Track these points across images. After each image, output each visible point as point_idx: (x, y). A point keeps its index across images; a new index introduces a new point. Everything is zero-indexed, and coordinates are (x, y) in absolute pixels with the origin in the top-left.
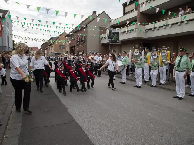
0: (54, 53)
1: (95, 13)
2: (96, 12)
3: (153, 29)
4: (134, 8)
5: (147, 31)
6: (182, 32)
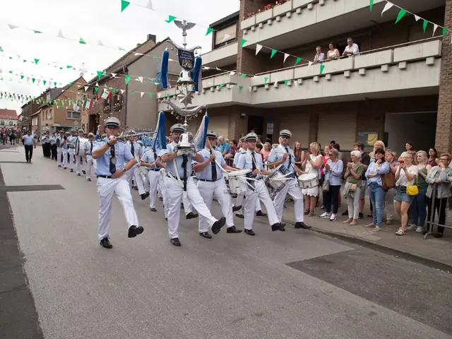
0: (53, 127)
1: (152, 38)
2: (155, 36)
3: (266, 87)
5: (255, 89)
6: (321, 96)
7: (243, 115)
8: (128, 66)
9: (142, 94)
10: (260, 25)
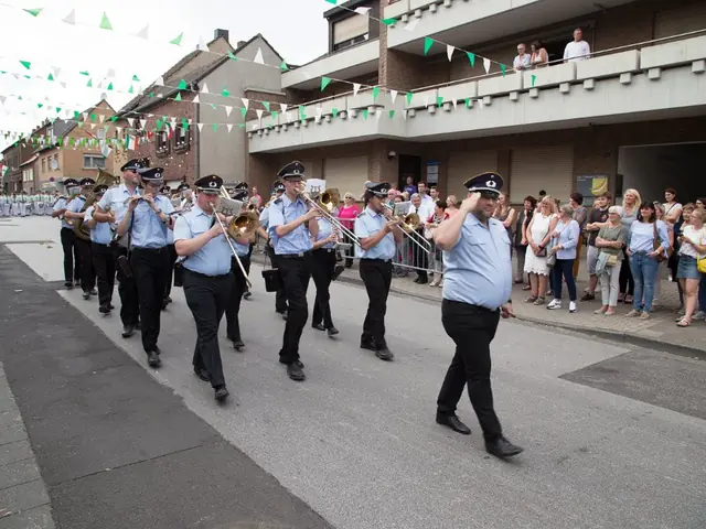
2: (227, 31)
3: (431, 109)
4: (367, 30)
5: (412, 113)
6: (522, 123)
7: (392, 154)
8: (198, 81)
9: (230, 127)
10: (417, 13)
